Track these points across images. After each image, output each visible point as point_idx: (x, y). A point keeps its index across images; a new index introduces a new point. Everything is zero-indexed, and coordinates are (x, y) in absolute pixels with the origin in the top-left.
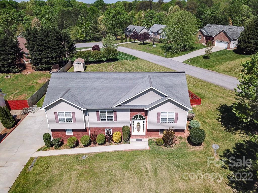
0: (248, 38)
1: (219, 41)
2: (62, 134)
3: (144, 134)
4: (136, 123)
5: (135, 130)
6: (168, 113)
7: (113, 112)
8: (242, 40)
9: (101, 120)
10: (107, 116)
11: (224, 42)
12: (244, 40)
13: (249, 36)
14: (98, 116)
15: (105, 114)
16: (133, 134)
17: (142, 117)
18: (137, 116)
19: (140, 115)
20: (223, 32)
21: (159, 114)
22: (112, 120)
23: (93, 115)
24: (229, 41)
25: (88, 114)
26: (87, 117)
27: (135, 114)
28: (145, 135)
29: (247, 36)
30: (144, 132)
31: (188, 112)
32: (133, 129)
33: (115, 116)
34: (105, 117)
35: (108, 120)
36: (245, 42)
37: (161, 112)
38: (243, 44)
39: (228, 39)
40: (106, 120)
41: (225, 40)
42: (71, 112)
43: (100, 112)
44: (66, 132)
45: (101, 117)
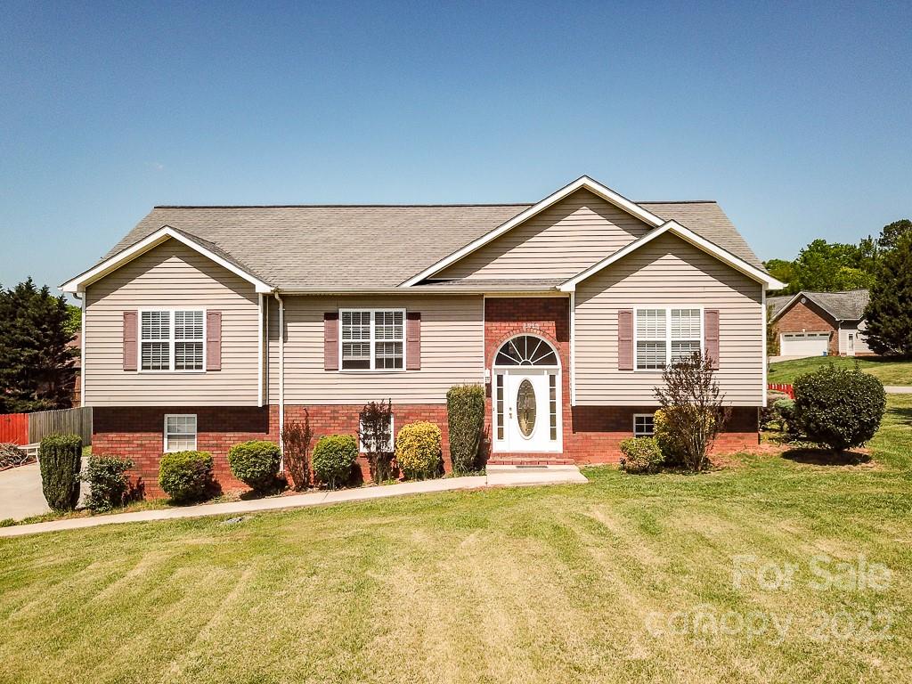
0: (902, 299)
1: (794, 334)
2: (141, 445)
3: (557, 446)
4: (512, 384)
5: (512, 424)
6: (668, 313)
7: (405, 322)
8: (883, 309)
9: (347, 364)
10: (372, 341)
11: (812, 335)
12: (890, 308)
13: (906, 292)
14: (330, 342)
15: (366, 333)
16: (497, 446)
17: (545, 347)
18: (519, 341)
19: (533, 341)
20: (804, 300)
21: (625, 315)
22: (399, 363)
23: (307, 335)
24: (830, 329)
25: (285, 332)
26: (277, 346)
27: (510, 332)
28: (560, 450)
29: (895, 291)
30: (553, 435)
31: (764, 306)
32: (500, 421)
33: (415, 340)
34: (367, 346)
35: (379, 363)
36: (896, 314)
37: (636, 308)
38: (890, 321)
39: (826, 324)
40: (366, 364)
41: (814, 327)
42: (204, 309)
43: (340, 322)
44: (166, 440)
45: (346, 346)
